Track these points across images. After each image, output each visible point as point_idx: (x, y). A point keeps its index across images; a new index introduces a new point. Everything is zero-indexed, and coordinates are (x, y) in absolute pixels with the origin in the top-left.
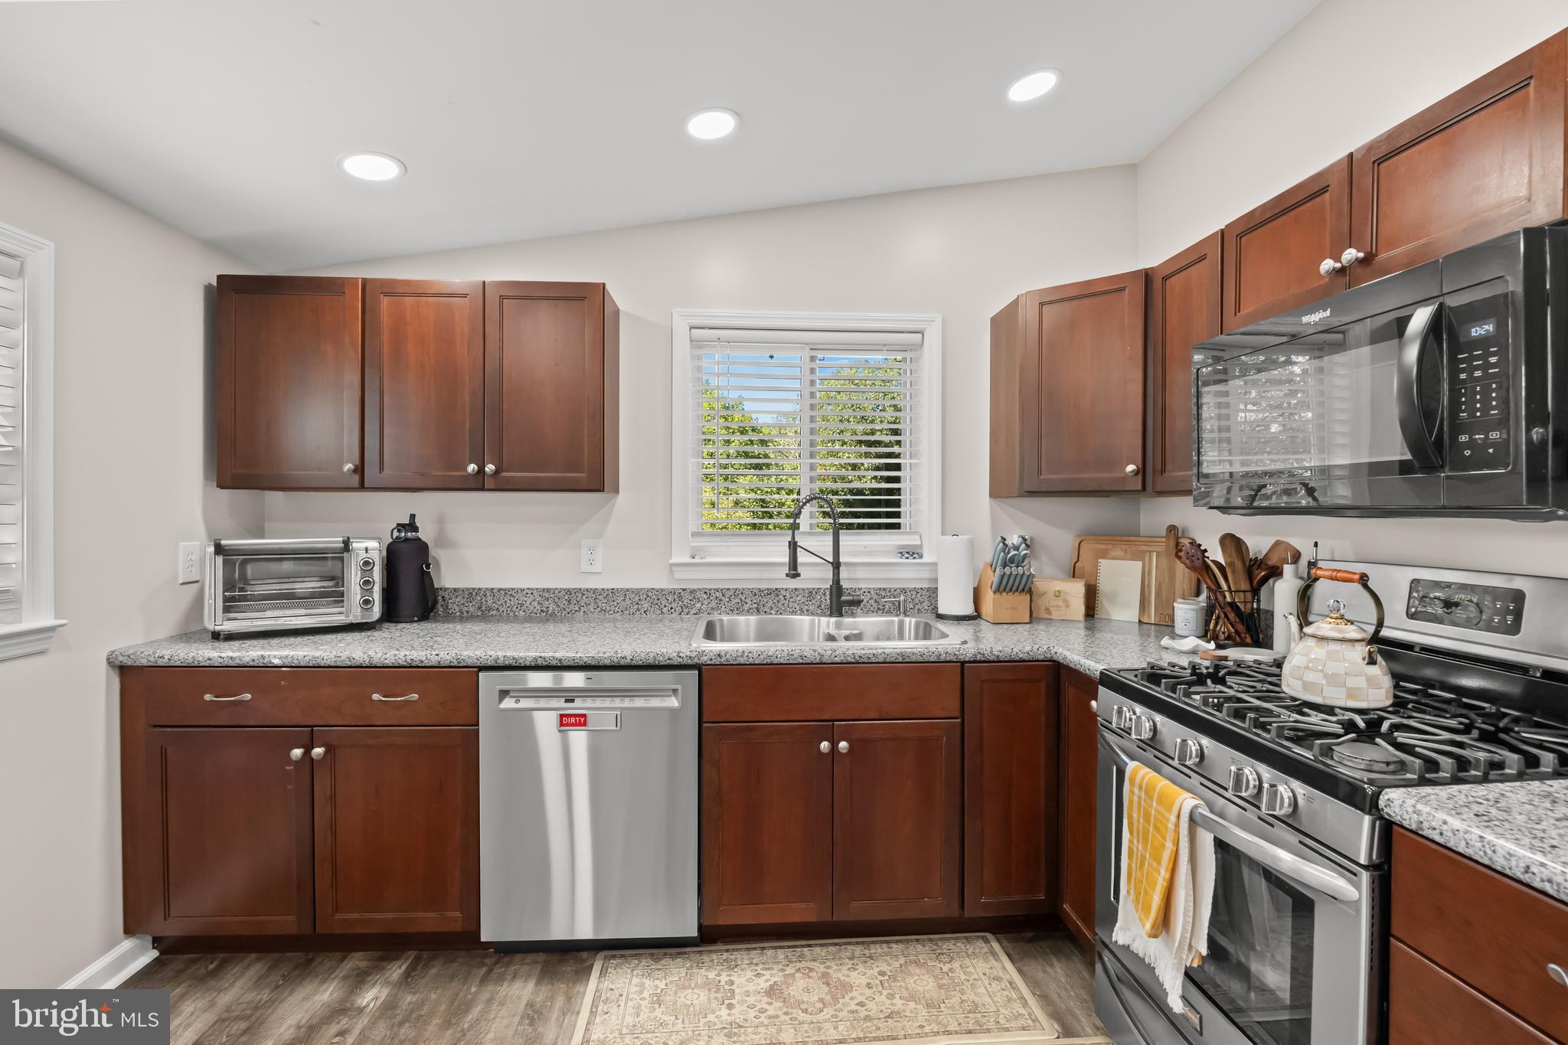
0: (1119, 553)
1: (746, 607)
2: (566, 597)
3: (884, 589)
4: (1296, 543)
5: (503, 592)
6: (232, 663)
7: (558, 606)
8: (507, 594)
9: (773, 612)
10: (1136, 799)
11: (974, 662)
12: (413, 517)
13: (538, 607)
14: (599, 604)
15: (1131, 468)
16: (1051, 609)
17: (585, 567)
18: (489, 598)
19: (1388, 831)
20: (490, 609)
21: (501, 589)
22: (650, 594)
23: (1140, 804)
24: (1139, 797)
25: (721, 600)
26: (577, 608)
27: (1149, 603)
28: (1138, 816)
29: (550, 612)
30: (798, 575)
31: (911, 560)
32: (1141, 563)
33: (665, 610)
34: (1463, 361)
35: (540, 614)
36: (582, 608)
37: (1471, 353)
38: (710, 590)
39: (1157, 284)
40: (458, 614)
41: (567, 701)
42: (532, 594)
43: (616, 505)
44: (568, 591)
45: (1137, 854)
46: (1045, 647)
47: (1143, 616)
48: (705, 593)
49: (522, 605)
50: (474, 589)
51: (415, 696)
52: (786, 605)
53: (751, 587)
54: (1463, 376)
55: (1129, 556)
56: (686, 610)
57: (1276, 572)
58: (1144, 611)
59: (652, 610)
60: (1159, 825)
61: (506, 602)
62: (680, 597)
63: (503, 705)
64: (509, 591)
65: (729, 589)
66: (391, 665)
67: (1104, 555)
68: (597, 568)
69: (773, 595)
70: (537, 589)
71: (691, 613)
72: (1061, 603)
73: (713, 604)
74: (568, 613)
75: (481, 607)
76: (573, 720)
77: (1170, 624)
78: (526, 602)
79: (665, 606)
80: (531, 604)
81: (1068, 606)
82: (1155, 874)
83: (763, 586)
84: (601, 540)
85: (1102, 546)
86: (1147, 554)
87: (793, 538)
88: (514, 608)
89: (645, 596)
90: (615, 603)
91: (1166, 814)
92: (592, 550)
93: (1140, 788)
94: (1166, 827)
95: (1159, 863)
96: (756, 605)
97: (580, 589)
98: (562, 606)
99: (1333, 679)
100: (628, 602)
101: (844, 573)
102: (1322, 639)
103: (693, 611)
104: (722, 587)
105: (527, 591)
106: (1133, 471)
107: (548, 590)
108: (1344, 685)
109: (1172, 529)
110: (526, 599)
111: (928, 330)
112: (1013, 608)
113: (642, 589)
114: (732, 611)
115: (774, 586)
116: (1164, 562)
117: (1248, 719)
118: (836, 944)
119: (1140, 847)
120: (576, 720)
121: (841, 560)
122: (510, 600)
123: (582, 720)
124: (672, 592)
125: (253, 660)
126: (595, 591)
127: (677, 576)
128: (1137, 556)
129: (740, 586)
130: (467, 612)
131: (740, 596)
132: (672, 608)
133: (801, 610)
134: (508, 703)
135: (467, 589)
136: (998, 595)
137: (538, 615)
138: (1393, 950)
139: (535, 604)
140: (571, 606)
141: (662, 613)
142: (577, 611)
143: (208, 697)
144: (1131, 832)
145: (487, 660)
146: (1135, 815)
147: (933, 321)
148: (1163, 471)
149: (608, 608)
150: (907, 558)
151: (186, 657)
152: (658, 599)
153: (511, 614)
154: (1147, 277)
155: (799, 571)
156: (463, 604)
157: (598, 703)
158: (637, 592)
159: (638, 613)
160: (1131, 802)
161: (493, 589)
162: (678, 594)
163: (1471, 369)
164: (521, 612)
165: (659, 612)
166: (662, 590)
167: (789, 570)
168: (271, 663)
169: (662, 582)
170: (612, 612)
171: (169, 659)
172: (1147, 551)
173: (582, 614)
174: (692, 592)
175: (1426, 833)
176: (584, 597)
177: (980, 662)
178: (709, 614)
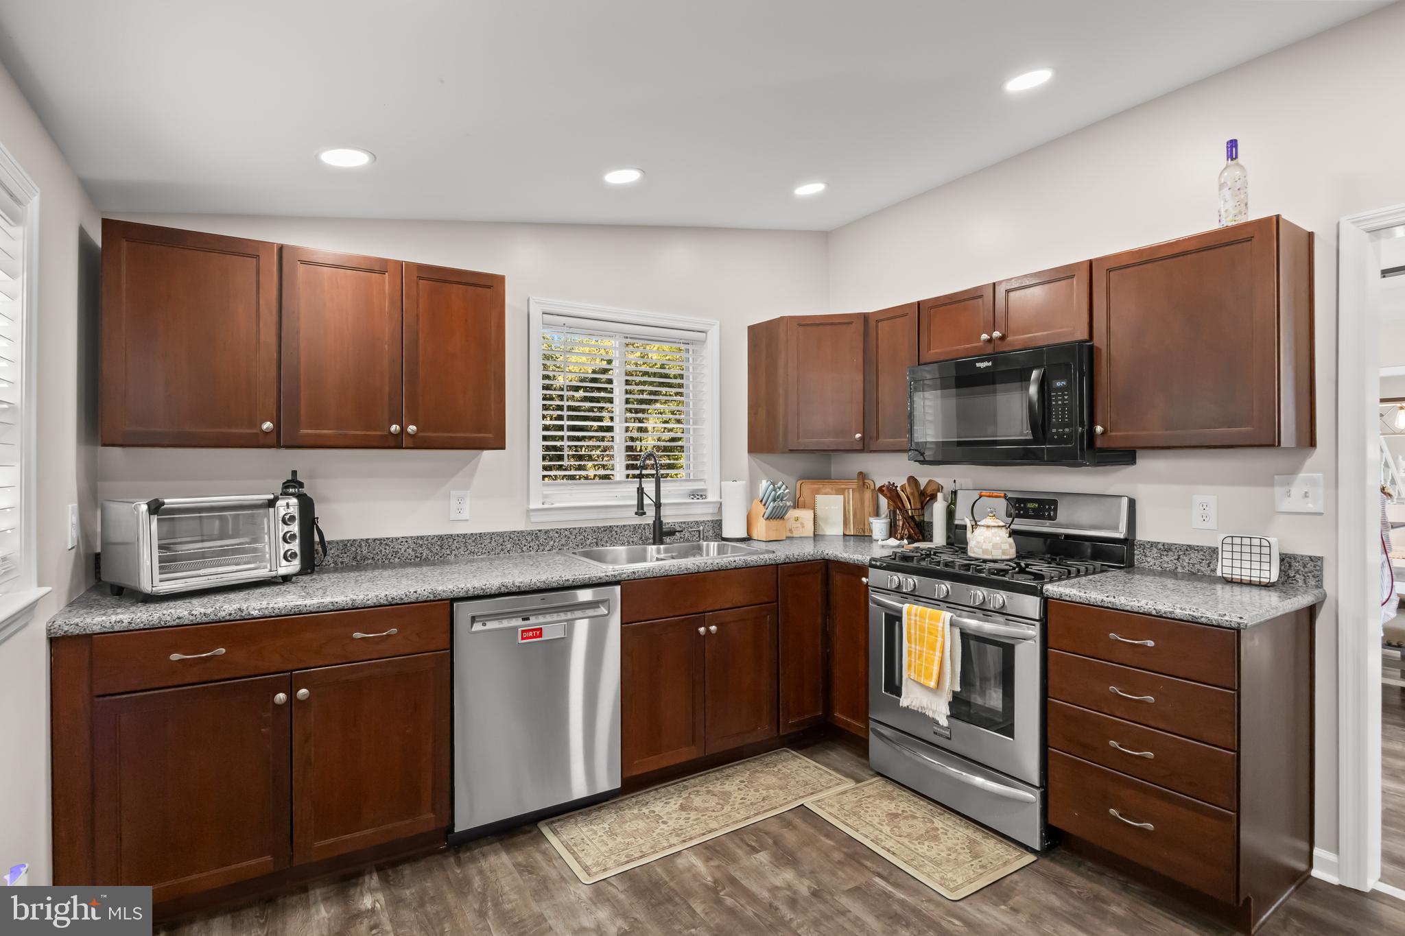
0: (828, 490)
1: (588, 542)
2: (439, 543)
3: (684, 523)
4: (939, 480)
5: (378, 542)
6: (205, 619)
7: (431, 551)
8: (381, 543)
9: (608, 545)
10: (913, 622)
11: (785, 563)
12: (294, 473)
13: (413, 553)
14: (469, 547)
15: (858, 436)
16: (793, 529)
17: (454, 516)
18: (364, 548)
19: (1046, 602)
20: (365, 558)
21: (375, 539)
22: (512, 536)
23: (916, 624)
24: (915, 621)
25: (569, 538)
26: (448, 552)
27: (849, 522)
28: (916, 631)
29: (424, 557)
30: (644, 513)
31: (695, 500)
32: (842, 496)
33: (525, 548)
34: (1054, 396)
35: (414, 560)
36: (454, 552)
37: (1057, 393)
38: (561, 530)
39: (872, 323)
40: (332, 565)
41: (524, 619)
42: (407, 542)
43: (481, 460)
44: (441, 537)
45: (915, 652)
46: (821, 551)
47: (846, 530)
48: (557, 532)
49: (397, 552)
50: (348, 541)
51: (394, 630)
52: (617, 539)
53: (591, 525)
54: (1054, 403)
55: (834, 492)
56: (541, 548)
57: (933, 497)
58: (846, 527)
59: (514, 549)
60: (932, 631)
61: (381, 551)
62: (537, 537)
63: (474, 629)
64: (385, 540)
65: (575, 529)
66: (373, 605)
67: (818, 492)
68: (466, 515)
69: (607, 531)
70: (411, 537)
71: (546, 549)
72: (799, 525)
73: (563, 541)
74: (441, 557)
75: (356, 558)
76: (531, 634)
77: (863, 534)
78: (400, 549)
79: (525, 546)
80: (405, 551)
81: (803, 527)
82: (932, 656)
83: (600, 525)
84: (468, 492)
85: (816, 486)
86: (846, 491)
87: (641, 485)
88: (390, 556)
89: (508, 538)
90: (483, 546)
91: (937, 624)
92: (460, 500)
93: (916, 615)
94: (937, 631)
95: (934, 650)
96: (595, 540)
97: (452, 535)
98: (435, 551)
99: (995, 546)
100: (494, 544)
101: (663, 512)
102: (988, 527)
103: (547, 548)
104: (569, 527)
105: (401, 540)
106: (860, 437)
107: (422, 538)
108: (1000, 548)
109: (861, 473)
110: (400, 547)
111: (710, 331)
112: (777, 530)
113: (505, 532)
114: (578, 546)
115: (608, 524)
116: (857, 495)
117: (971, 569)
118: (701, 775)
119: (917, 648)
120: (533, 634)
121: (661, 502)
122: (385, 549)
123: (538, 633)
124: (530, 533)
125: (230, 614)
126: (464, 536)
127: (533, 519)
128: (840, 492)
129: (583, 526)
130: (342, 563)
131: (584, 533)
132: (530, 547)
133: (628, 542)
134: (478, 627)
135: (342, 541)
136: (768, 521)
137: (413, 560)
138: (1049, 654)
139: (410, 551)
140: (443, 550)
141: (523, 551)
142: (449, 554)
143: (175, 657)
144: (909, 641)
145: (460, 592)
146: (913, 631)
147: (714, 325)
148: (878, 438)
149: (476, 550)
150: (698, 499)
151: (150, 618)
152: (519, 540)
153: (387, 562)
154: (865, 317)
155: (645, 511)
156: (338, 555)
157: (548, 618)
158: (501, 535)
159: (502, 552)
160: (909, 625)
161: (369, 539)
162: (535, 535)
163: (1057, 401)
164: (396, 559)
165: (519, 551)
166: (522, 532)
167: (638, 509)
168: (249, 614)
169: (520, 525)
170: (479, 554)
171: (130, 623)
172: (846, 489)
173: (453, 557)
174: (547, 532)
175: (1064, 598)
176: (455, 542)
177: (788, 563)
178: (560, 549)
